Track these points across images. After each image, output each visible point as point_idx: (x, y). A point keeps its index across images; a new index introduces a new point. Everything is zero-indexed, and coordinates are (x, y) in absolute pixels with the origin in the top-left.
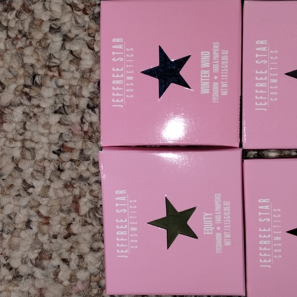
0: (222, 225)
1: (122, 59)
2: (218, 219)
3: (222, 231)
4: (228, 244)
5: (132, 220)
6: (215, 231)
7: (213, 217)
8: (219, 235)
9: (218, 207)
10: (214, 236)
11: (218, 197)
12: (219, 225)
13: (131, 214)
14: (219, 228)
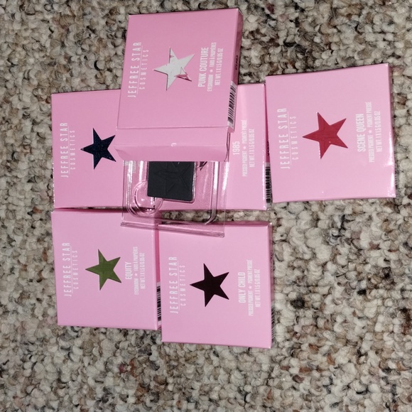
0: (138, 272)
1: (67, 140)
2: (136, 268)
3: (138, 277)
4: (143, 287)
5: (74, 267)
6: (134, 277)
7: (132, 265)
8: (136, 280)
9: (135, 258)
10: (133, 280)
11: (135, 250)
12: (137, 272)
13: (73, 262)
14: (136, 275)
